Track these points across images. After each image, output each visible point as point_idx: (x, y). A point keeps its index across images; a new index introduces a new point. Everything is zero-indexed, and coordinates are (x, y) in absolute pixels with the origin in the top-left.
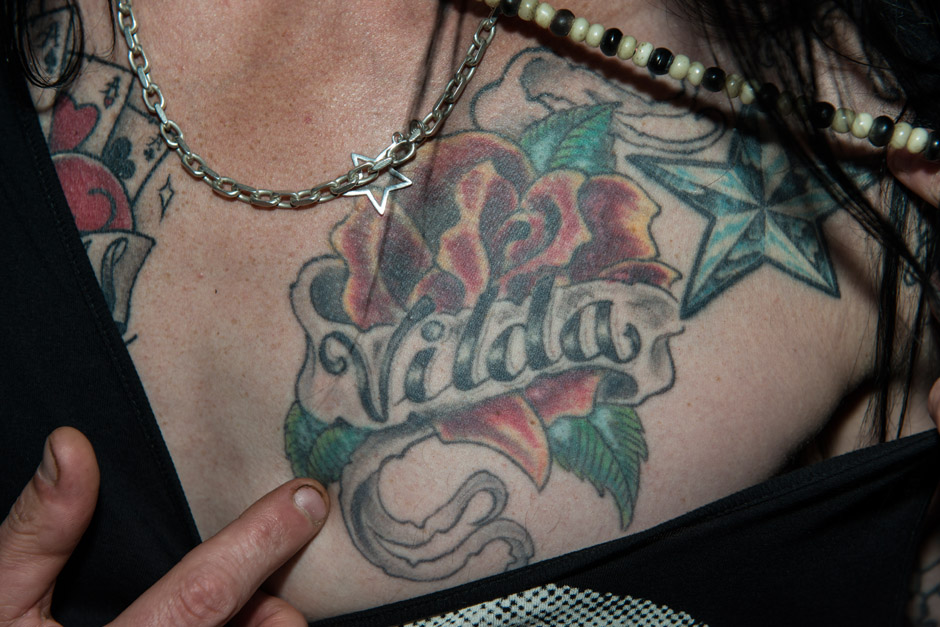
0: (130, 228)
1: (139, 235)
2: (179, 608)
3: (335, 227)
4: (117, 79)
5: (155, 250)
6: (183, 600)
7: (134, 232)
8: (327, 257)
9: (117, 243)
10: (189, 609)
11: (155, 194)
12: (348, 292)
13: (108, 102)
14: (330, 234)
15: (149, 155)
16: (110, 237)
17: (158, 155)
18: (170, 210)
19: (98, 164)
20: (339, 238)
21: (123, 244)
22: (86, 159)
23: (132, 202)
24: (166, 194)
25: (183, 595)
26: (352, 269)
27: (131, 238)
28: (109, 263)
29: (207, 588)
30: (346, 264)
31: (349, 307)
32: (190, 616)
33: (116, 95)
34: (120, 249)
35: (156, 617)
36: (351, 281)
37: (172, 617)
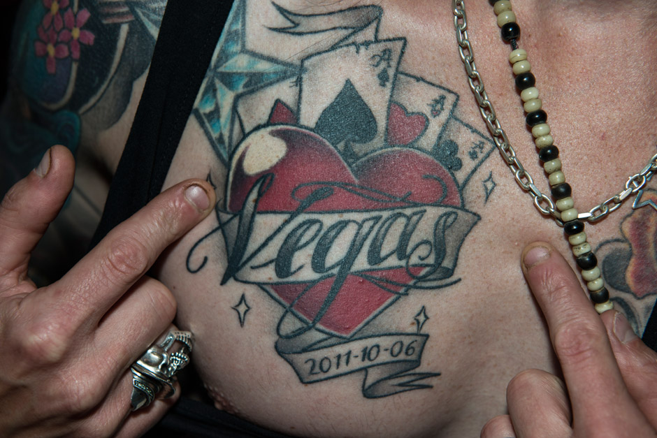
0: (460, 205)
1: (467, 211)
2: (108, 266)
3: (625, 218)
4: (443, 98)
5: (480, 224)
6: (110, 260)
7: (463, 208)
8: (617, 240)
9: (448, 215)
10: (115, 267)
11: (480, 184)
12: (631, 268)
13: (436, 113)
14: (621, 223)
15: (473, 155)
16: (442, 210)
17: (481, 156)
18: (493, 196)
19: (431, 158)
20: (627, 227)
21: (453, 216)
22: (418, 152)
23: (462, 188)
24: (490, 185)
25: (110, 257)
26: (635, 251)
27: (460, 212)
28: (441, 227)
29: (127, 253)
30: (631, 247)
31: (630, 279)
32: (116, 271)
33: (442, 109)
34: (450, 219)
35: (93, 272)
36: (633, 260)
37: (104, 272)
